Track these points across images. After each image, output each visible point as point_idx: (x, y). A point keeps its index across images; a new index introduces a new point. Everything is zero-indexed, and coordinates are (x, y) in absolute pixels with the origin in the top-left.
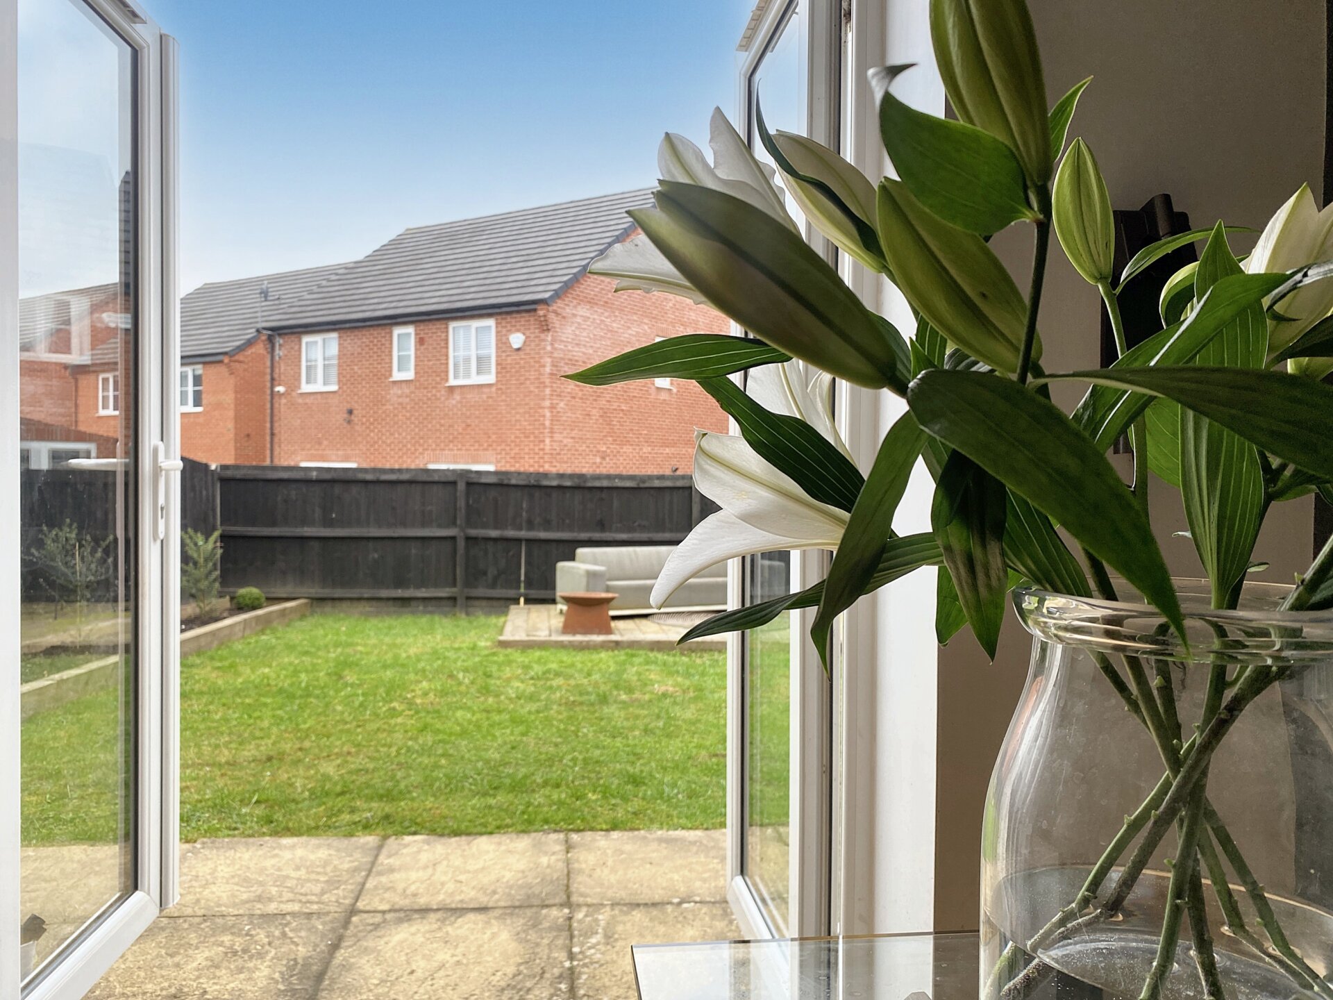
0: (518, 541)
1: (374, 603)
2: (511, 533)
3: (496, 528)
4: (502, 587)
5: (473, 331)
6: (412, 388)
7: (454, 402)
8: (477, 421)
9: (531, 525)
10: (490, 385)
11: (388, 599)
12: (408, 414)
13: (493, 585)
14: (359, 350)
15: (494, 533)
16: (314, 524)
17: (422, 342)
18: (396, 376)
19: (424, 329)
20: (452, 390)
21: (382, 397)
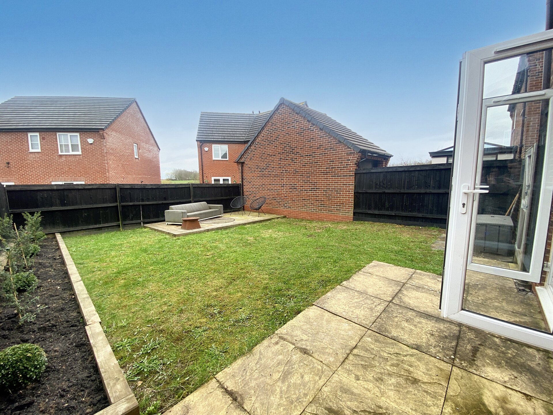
0: (140, 205)
1: (87, 231)
2: (136, 203)
3: (131, 202)
4: (135, 220)
5: (69, 136)
6: (40, 155)
7: (62, 160)
8: (74, 167)
9: (143, 200)
10: (79, 155)
11: (92, 229)
12: (39, 165)
13: (132, 220)
15: (131, 204)
16: (56, 206)
17: (43, 139)
18: (31, 150)
19: (44, 134)
20: (61, 156)
21: (25, 158)
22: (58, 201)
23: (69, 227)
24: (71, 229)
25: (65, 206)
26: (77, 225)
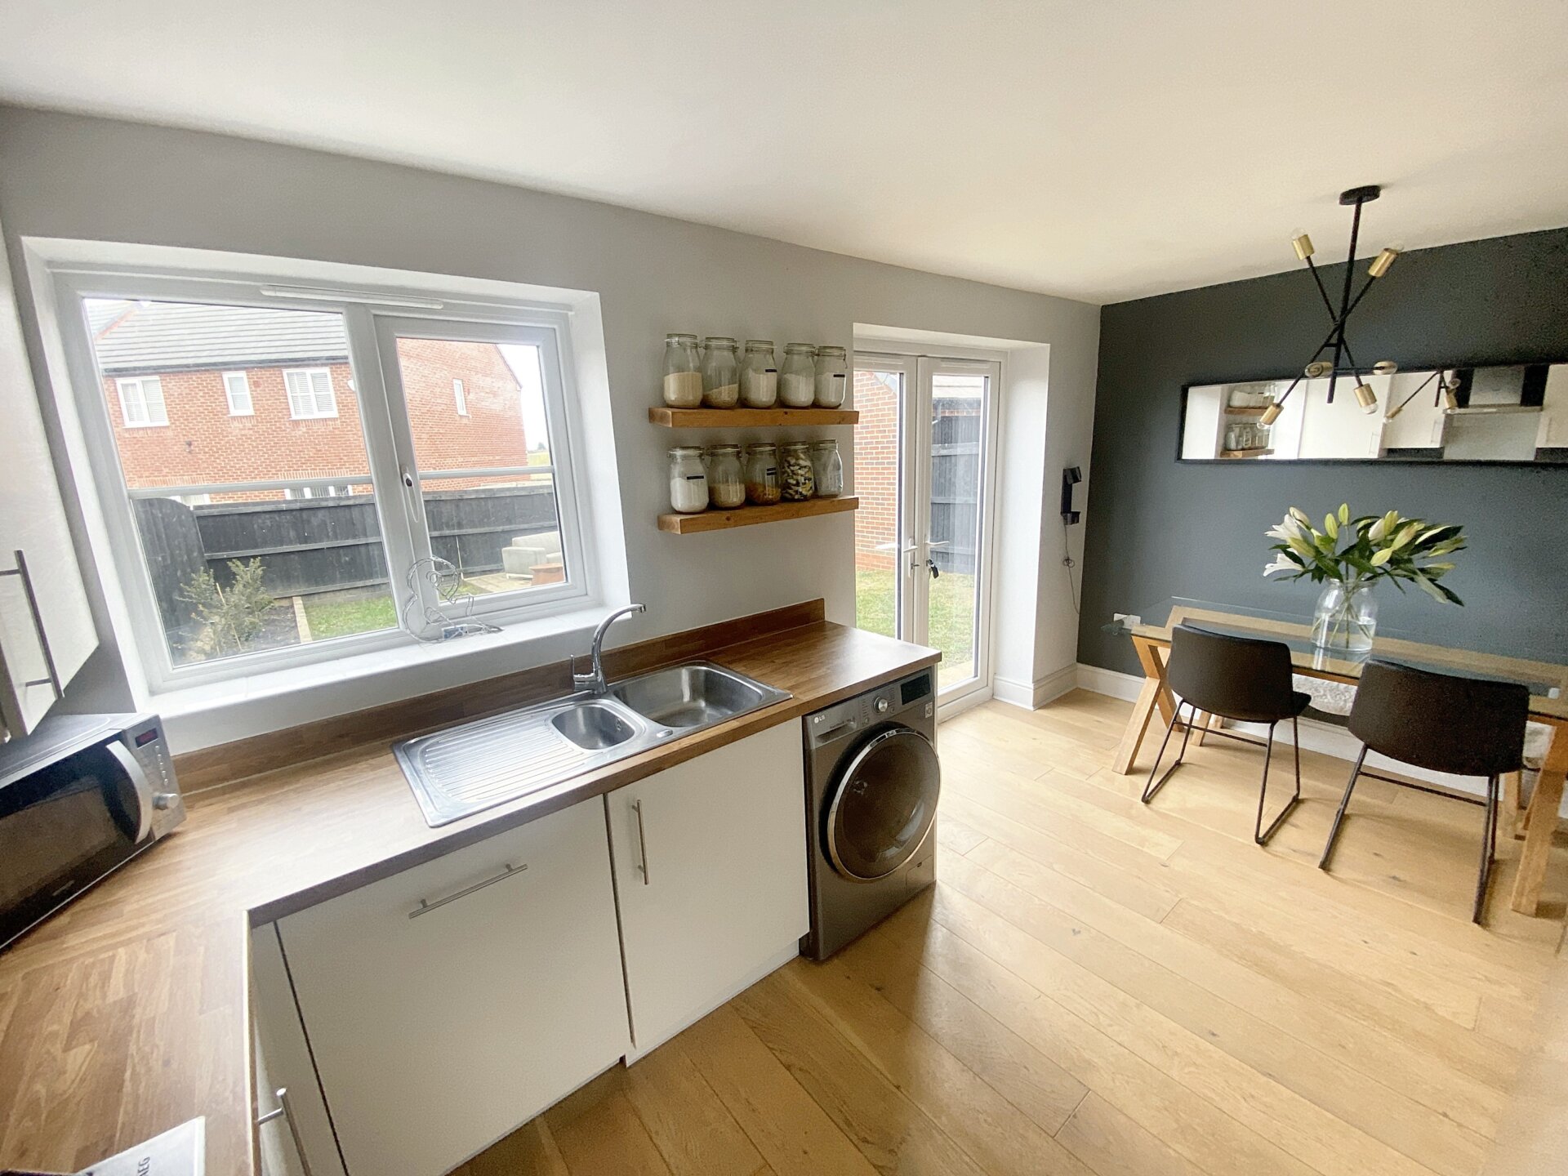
0: (454, 536)
3: (435, 530)
5: (309, 378)
6: (254, 422)
7: (300, 433)
8: (327, 447)
9: (460, 526)
10: (334, 419)
12: (254, 444)
14: (187, 391)
16: (291, 543)
17: (256, 384)
18: (234, 412)
19: (257, 373)
20: (296, 423)
21: (223, 430)
22: (292, 534)
23: (317, 584)
24: (322, 589)
25: (306, 542)
26: (333, 581)
